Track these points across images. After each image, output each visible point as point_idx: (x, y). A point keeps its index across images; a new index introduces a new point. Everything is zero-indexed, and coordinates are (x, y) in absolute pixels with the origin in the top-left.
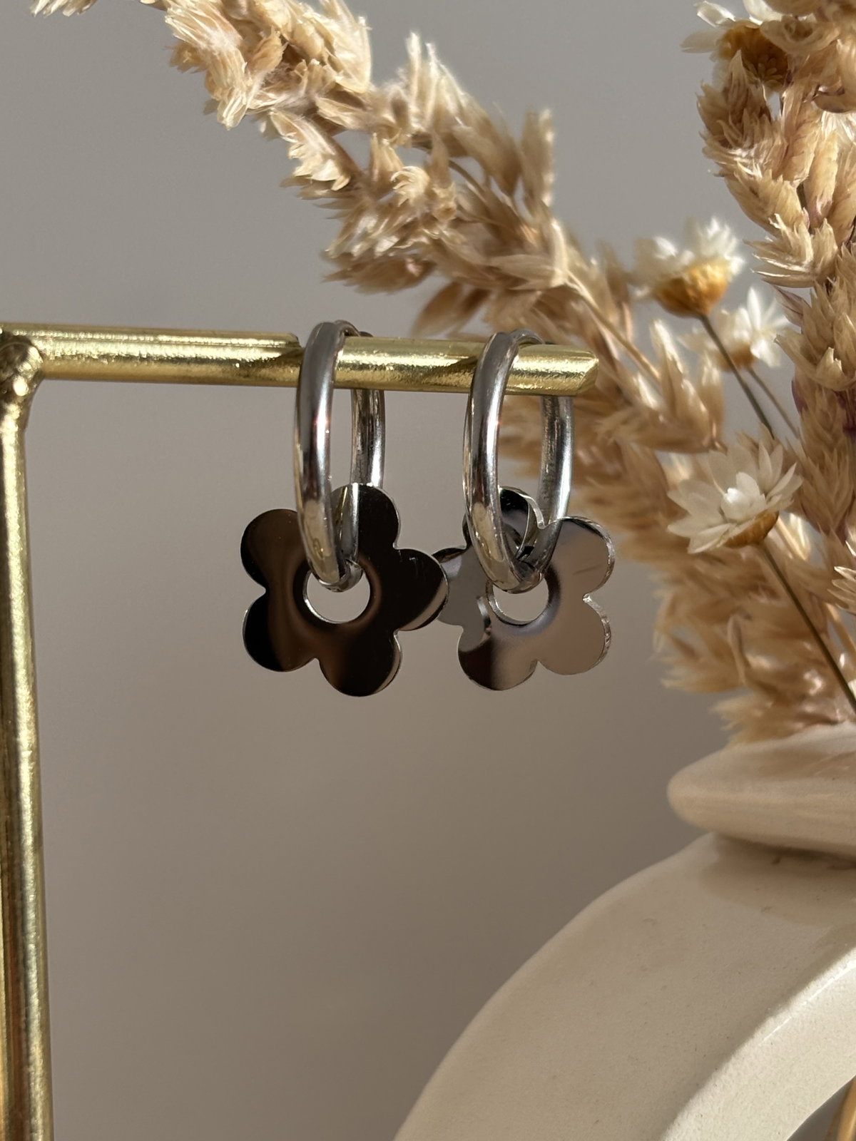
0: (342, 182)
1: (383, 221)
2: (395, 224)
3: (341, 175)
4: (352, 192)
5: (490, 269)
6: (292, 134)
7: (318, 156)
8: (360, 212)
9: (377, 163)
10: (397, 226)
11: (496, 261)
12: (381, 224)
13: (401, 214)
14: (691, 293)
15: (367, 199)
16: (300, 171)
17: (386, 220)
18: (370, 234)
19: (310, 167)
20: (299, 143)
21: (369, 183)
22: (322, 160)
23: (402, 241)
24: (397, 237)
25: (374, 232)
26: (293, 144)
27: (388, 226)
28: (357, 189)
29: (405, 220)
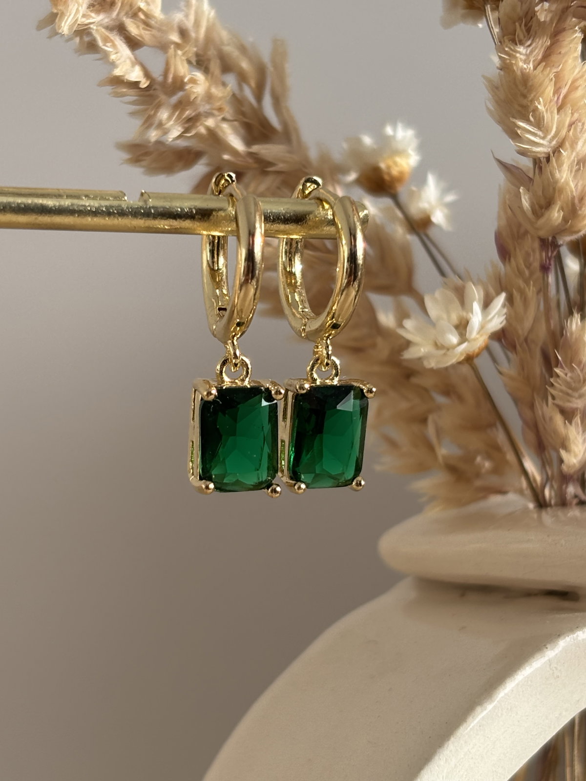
0: (145, 83)
1: (175, 114)
2: (184, 117)
3: (144, 78)
4: (151, 92)
5: (251, 154)
6: (109, 44)
7: (128, 62)
8: (158, 107)
9: (172, 70)
10: (185, 118)
11: (255, 148)
12: (173, 116)
13: (187, 110)
14: (386, 177)
15: (163, 97)
16: (117, 72)
17: (177, 113)
18: (166, 124)
19: (124, 70)
20: (115, 51)
21: (164, 84)
22: (131, 65)
23: (187, 130)
24: (183, 127)
25: (168, 123)
26: (112, 52)
27: (179, 118)
28: (154, 90)
29: (191, 114)
